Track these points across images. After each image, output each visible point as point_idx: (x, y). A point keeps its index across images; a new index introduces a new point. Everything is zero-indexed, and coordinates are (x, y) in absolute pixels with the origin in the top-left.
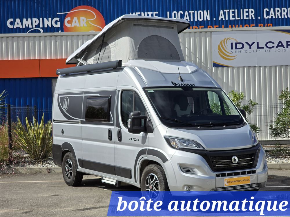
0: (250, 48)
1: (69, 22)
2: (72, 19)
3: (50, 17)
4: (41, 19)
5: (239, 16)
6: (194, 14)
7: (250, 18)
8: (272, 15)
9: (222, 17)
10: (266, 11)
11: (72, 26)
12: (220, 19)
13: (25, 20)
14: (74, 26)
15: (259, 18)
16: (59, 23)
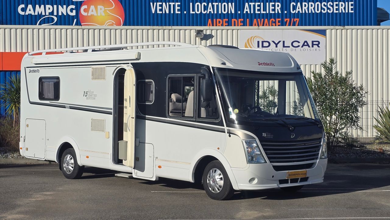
0: (276, 47)
1: (85, 10)
2: (89, 8)
3: (65, 5)
4: (55, 6)
5: (265, 9)
6: (217, 6)
7: (276, 12)
8: (299, 10)
9: (247, 10)
10: (293, 5)
11: (88, 15)
12: (245, 12)
13: (37, 6)
14: (91, 15)
15: (286, 12)
16: (74, 11)
